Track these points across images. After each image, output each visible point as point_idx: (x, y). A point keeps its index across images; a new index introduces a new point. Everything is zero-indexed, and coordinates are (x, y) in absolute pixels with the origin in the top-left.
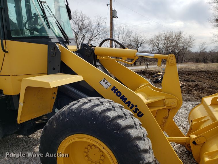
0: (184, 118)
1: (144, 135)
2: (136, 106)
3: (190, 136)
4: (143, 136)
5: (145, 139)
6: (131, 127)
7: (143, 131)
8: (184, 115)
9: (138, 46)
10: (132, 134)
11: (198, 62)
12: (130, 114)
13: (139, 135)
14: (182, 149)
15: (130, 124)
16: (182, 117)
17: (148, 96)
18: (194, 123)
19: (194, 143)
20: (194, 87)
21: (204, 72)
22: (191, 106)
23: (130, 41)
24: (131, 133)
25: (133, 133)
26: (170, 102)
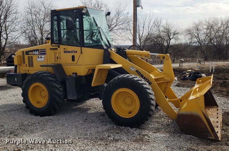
2: (148, 79)
9: (169, 38)
15: (144, 83)
17: (155, 76)
19: (181, 101)
23: (159, 31)
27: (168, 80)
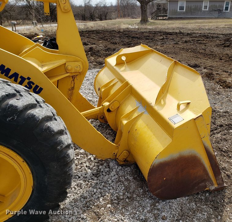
0: (88, 89)
1: (54, 113)
2: (29, 78)
3: (103, 104)
4: (53, 115)
5: (56, 117)
6: (33, 106)
7: (50, 108)
8: (86, 87)
10: (37, 115)
11: (84, 20)
12: (25, 89)
13: (48, 115)
14: (94, 124)
15: (30, 103)
16: (85, 90)
17: (41, 63)
18: (103, 90)
19: (109, 110)
20: (89, 51)
21: (95, 32)
22: (91, 74)
24: (35, 114)
25: (39, 113)
26: (73, 66)
27: (78, 69)
